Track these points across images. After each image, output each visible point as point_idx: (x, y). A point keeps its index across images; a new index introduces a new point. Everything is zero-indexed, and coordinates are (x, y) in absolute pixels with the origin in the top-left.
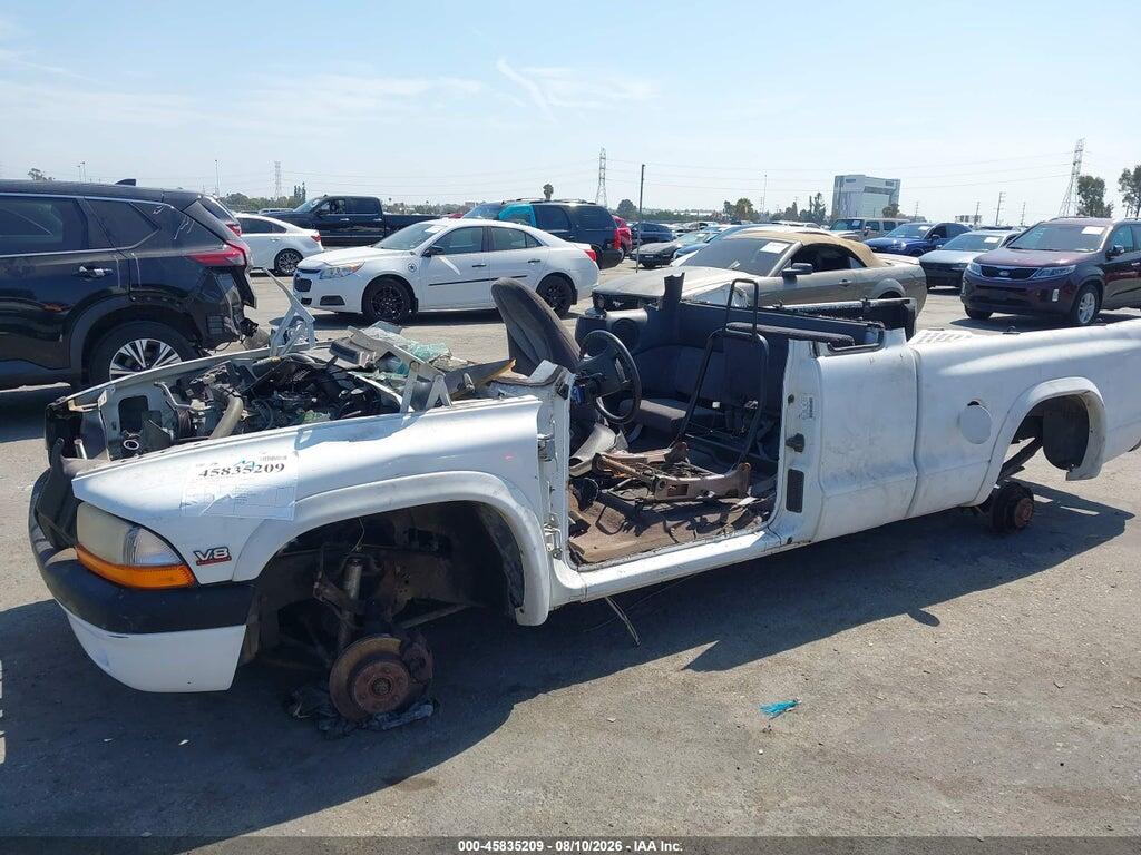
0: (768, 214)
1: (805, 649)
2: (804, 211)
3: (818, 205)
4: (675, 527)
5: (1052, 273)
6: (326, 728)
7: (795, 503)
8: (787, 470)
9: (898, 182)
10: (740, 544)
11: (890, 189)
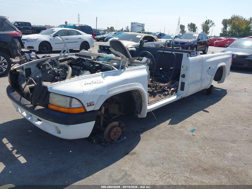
0: (117, 30)
1: (188, 118)
2: (125, 30)
3: (128, 29)
4: (161, 95)
5: (189, 44)
6: (104, 144)
7: (182, 89)
8: (181, 82)
9: (144, 24)
10: (173, 98)
11: (142, 26)
